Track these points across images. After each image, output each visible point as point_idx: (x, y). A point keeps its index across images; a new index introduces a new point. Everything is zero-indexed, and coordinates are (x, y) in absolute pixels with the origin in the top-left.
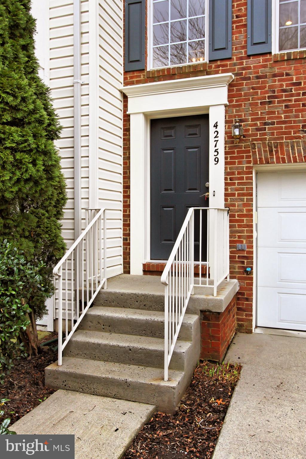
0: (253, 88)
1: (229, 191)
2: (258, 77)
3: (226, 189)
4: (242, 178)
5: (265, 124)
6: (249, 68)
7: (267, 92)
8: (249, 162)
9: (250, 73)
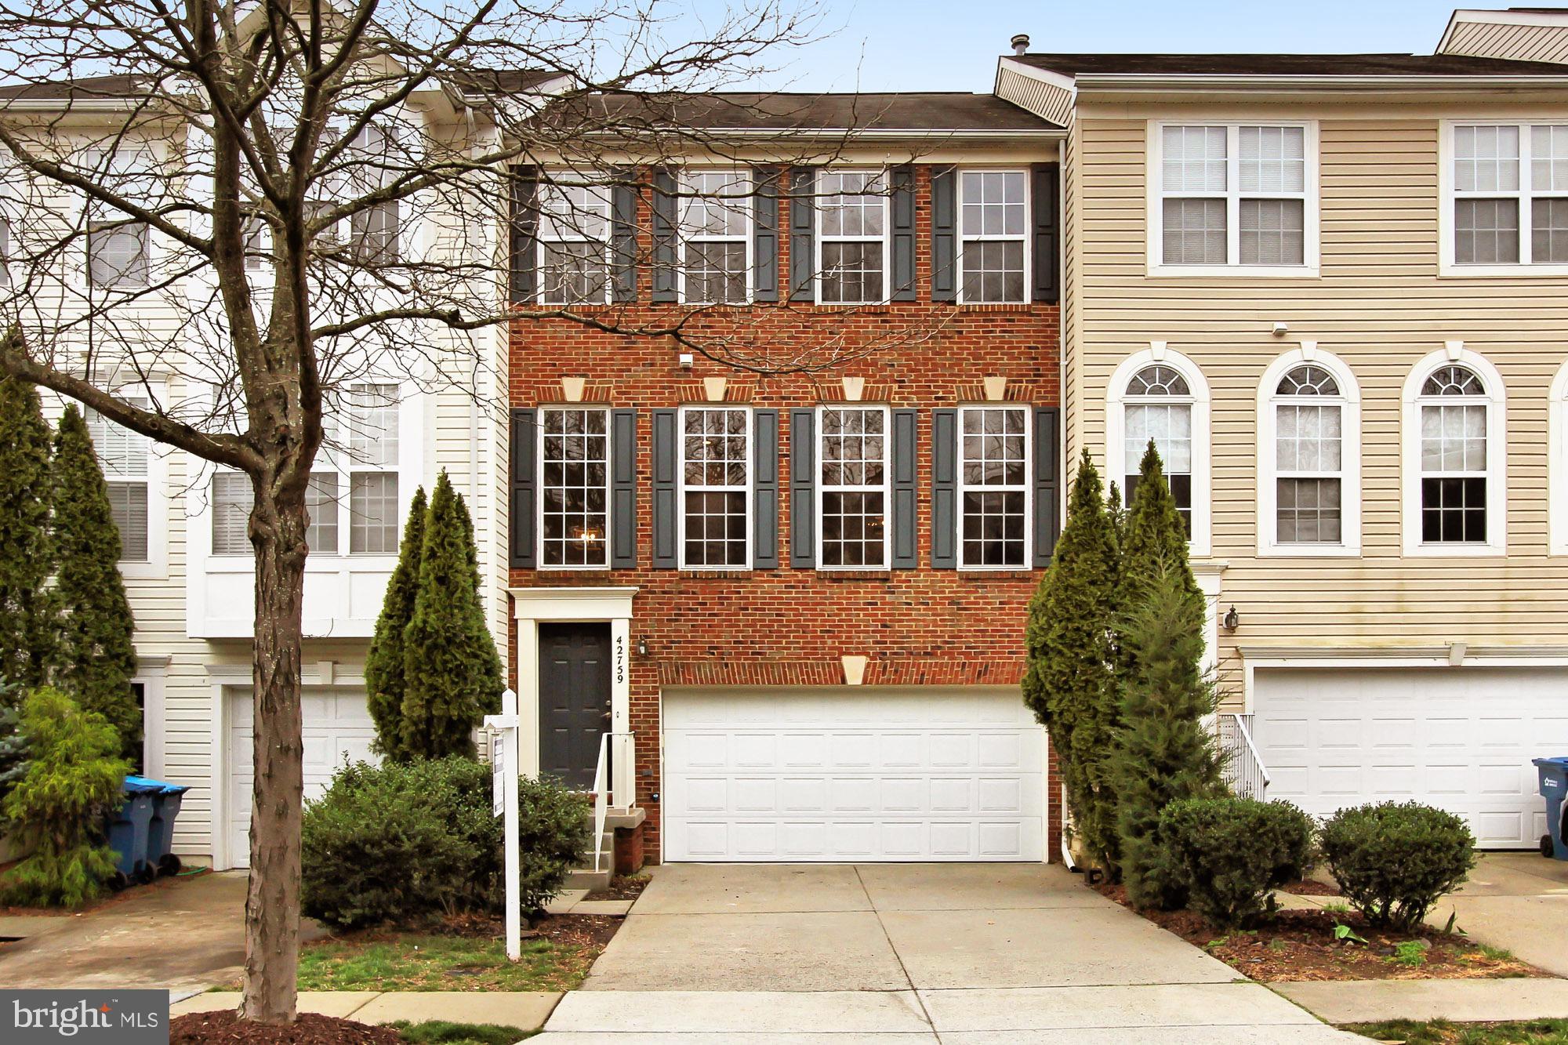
0: (659, 604)
1: (634, 712)
2: (664, 592)
3: (631, 710)
4: (648, 699)
5: (672, 642)
6: (655, 581)
7: (673, 609)
8: (655, 682)
9: (656, 587)
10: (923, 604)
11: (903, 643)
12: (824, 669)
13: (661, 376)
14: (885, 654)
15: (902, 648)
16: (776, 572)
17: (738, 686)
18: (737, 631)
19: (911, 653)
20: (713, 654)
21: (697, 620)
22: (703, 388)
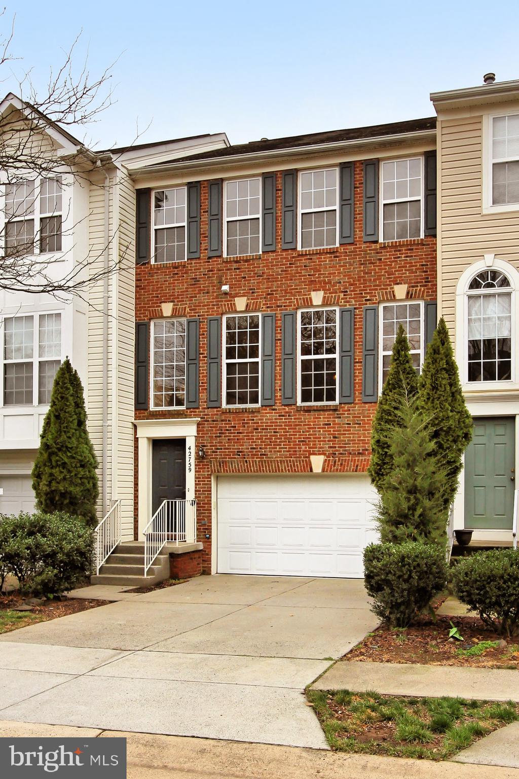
0: (211, 427)
1: (197, 489)
2: (213, 421)
5: (218, 449)
6: (209, 415)
7: (218, 430)
8: (208, 471)
9: (209, 418)
10: (357, 424)
11: (346, 447)
12: (300, 463)
13: (213, 299)
14: (335, 454)
15: (345, 451)
16: (274, 407)
17: (253, 474)
18: (252, 442)
19: (350, 453)
20: (239, 455)
21: (231, 436)
22: (234, 304)
